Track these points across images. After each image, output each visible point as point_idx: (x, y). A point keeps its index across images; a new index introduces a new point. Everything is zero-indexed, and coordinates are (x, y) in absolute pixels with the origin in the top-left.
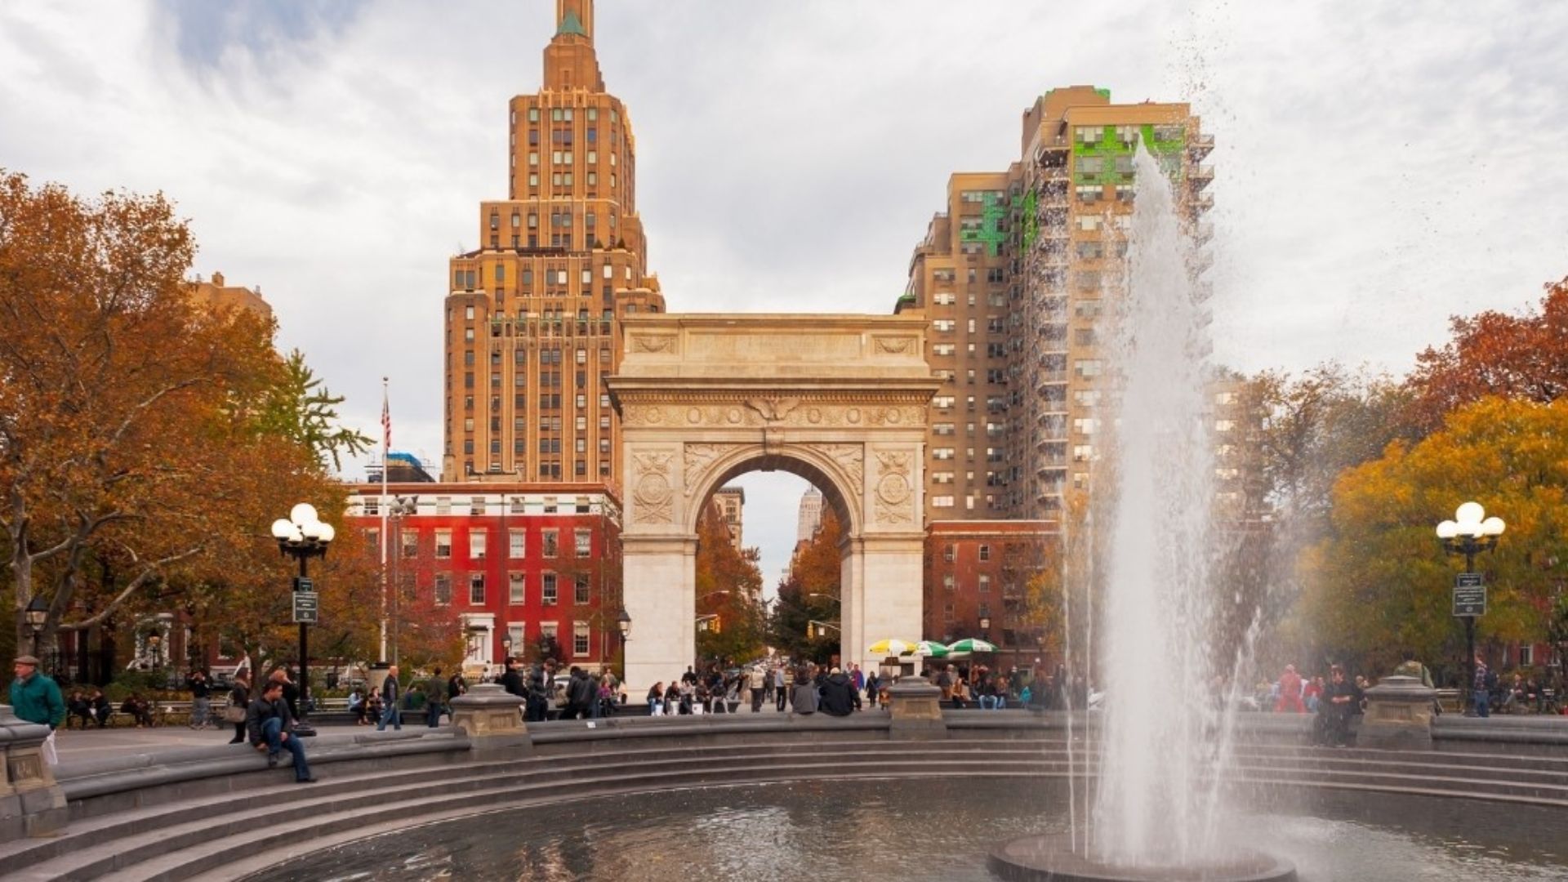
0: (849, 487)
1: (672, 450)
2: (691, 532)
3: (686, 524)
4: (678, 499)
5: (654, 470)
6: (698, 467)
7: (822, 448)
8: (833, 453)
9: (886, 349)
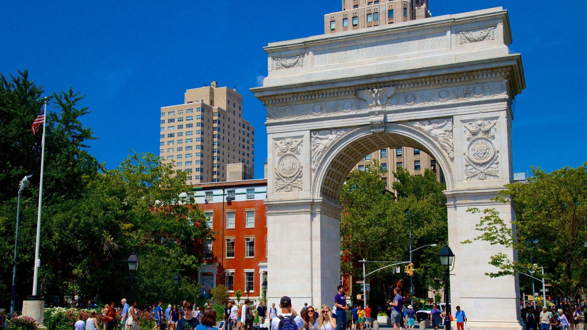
0: (442, 154)
1: (302, 137)
2: (318, 197)
3: (313, 190)
4: (306, 173)
5: (289, 152)
6: (321, 147)
7: (417, 125)
8: (427, 127)
9: (469, 39)
